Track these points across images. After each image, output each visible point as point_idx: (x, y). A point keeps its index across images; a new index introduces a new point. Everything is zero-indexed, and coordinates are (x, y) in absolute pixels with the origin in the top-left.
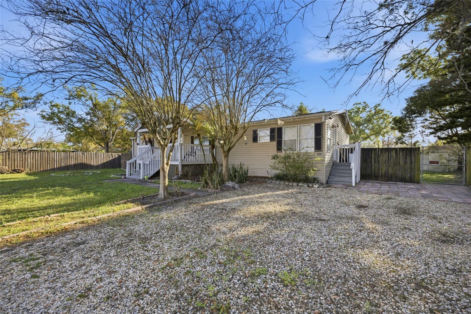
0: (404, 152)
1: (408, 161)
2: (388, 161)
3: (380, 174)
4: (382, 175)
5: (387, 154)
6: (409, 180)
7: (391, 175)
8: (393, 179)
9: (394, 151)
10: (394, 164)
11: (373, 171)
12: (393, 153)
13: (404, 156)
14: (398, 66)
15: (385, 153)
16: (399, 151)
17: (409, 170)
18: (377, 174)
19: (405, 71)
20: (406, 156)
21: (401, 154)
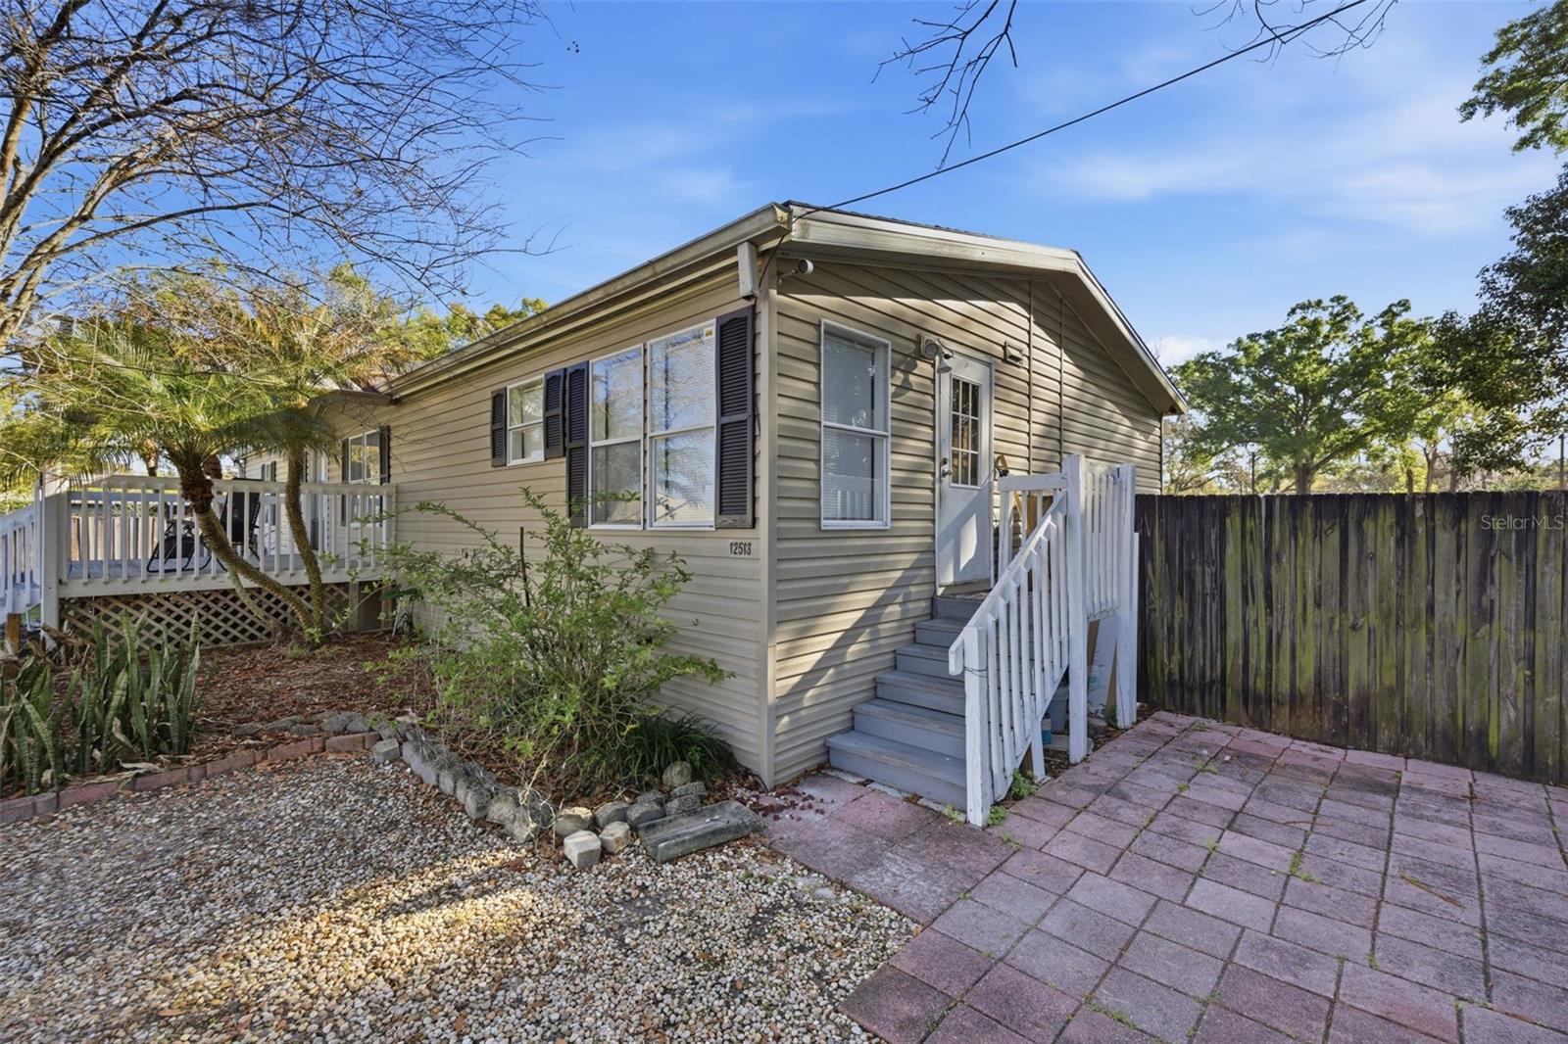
0: (1470, 527)
1: (1507, 595)
2: (1343, 591)
3: (1285, 686)
4: (1295, 698)
5: (1335, 537)
6: (1516, 754)
7: (1364, 698)
8: (1385, 735)
9: (1387, 518)
10: (1385, 616)
11: (1234, 661)
12: (1381, 534)
13: (1473, 553)
14: (1479, 88)
15: (1318, 534)
16: (1430, 518)
17: (1518, 673)
18: (1261, 684)
19: (1515, 111)
20: (1486, 562)
21: (1445, 539)
